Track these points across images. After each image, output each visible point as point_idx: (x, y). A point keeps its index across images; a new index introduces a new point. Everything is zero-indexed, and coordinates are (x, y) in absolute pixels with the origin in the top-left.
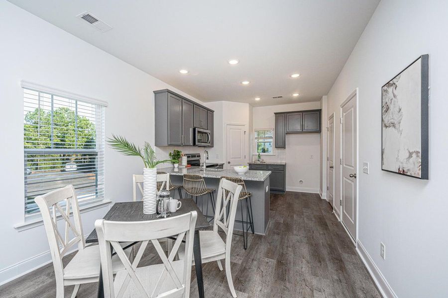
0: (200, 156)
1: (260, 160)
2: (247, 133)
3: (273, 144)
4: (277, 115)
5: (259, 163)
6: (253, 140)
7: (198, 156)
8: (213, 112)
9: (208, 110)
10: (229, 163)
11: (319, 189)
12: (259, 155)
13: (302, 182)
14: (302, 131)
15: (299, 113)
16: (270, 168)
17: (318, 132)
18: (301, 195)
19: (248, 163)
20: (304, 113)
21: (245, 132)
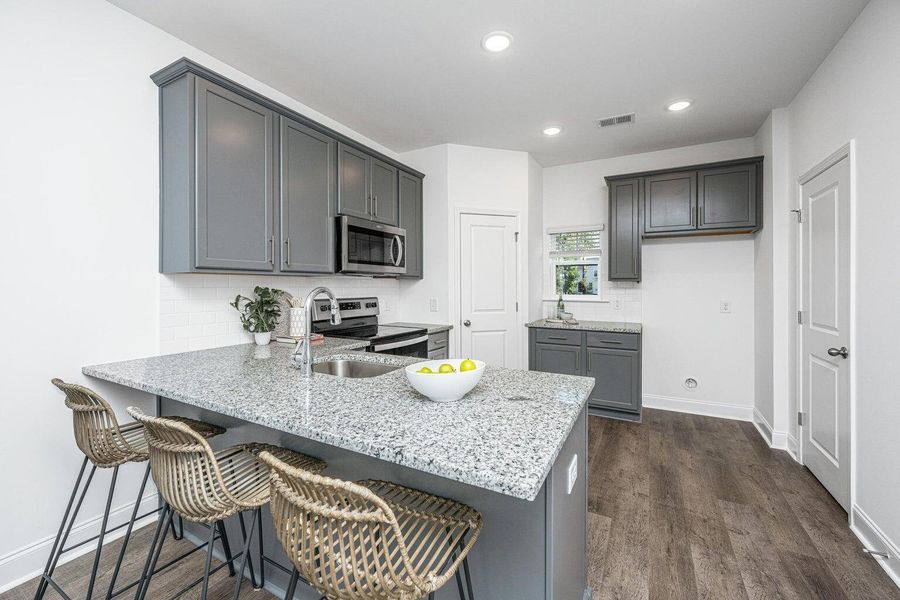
0: (374, 305)
1: (563, 315)
2: (523, 237)
3: (602, 269)
4: (614, 184)
5: (559, 324)
6: (542, 258)
7: (368, 306)
8: (421, 176)
9: (400, 168)
10: (467, 324)
11: (751, 407)
12: (561, 300)
13: (694, 384)
14: (695, 228)
15: (686, 175)
16: (592, 340)
17: (748, 232)
18: (693, 426)
19: (526, 325)
20: (701, 174)
21: (516, 234)
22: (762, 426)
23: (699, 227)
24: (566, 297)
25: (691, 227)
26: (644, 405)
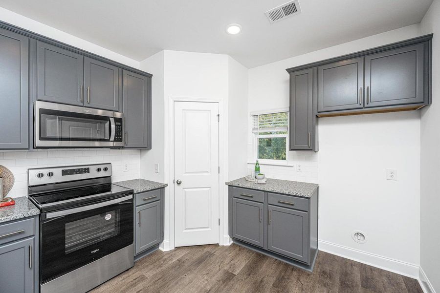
0: (105, 169)
2: (225, 117)
7: (98, 170)
8: (150, 76)
9: (123, 68)
10: (179, 183)
11: (417, 266)
12: (257, 164)
13: (362, 238)
14: (362, 106)
15: (353, 61)
16: (273, 199)
17: (415, 109)
18: (359, 283)
19: (226, 183)
20: (368, 58)
21: (218, 115)
22: (425, 284)
23: (366, 105)
24: (261, 161)
25: (358, 106)
26: (320, 249)
